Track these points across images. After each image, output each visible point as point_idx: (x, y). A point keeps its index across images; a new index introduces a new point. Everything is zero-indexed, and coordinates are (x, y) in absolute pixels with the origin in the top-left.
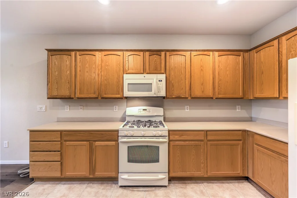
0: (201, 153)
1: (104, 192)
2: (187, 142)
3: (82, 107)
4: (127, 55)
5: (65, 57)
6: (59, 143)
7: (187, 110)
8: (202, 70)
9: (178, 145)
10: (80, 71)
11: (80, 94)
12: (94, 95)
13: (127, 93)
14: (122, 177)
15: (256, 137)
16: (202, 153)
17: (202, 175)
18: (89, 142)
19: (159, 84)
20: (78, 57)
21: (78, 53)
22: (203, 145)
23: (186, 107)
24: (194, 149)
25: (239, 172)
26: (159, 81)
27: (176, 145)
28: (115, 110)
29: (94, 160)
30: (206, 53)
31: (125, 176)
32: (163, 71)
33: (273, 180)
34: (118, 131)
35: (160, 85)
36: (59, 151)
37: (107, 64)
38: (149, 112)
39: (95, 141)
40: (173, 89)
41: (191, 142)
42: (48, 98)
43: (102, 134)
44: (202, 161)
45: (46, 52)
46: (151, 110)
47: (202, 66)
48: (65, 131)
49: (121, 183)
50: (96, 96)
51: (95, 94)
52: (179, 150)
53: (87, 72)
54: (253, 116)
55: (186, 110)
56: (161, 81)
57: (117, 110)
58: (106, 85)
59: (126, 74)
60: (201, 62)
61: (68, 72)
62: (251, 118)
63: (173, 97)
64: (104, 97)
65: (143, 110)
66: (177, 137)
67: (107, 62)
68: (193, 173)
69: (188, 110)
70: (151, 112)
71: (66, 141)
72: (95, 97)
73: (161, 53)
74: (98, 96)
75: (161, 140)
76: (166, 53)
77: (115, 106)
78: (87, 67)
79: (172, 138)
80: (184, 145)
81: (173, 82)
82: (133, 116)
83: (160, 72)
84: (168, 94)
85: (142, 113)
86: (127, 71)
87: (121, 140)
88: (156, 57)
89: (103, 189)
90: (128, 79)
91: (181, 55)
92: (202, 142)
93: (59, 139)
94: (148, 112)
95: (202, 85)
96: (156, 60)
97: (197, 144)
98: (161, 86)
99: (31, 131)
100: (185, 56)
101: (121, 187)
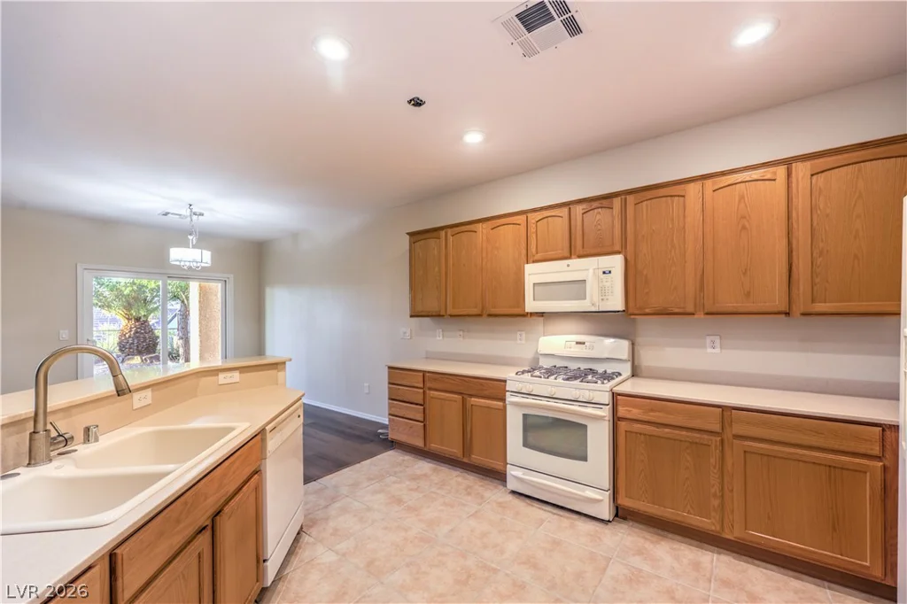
0: (712, 468)
1: (481, 490)
2: (667, 430)
3: (461, 333)
4: (534, 221)
5: (432, 242)
6: (421, 391)
7: (713, 351)
8: (744, 228)
9: (640, 434)
10: (453, 265)
11: (453, 308)
13: (531, 305)
14: (513, 473)
16: (715, 467)
17: (713, 528)
18: (460, 397)
19: (605, 280)
20: (451, 239)
21: (449, 231)
22: (716, 446)
23: (708, 340)
24: (688, 451)
25: (868, 564)
26: (604, 273)
27: (636, 433)
28: (519, 342)
29: (469, 429)
31: (519, 473)
32: (617, 247)
34: (505, 381)
35: (606, 284)
36: (421, 405)
37: (497, 245)
38: (592, 348)
39: (471, 396)
40: (646, 291)
41: (677, 432)
42: (411, 316)
43: (481, 385)
44: (713, 490)
45: (408, 236)
47: (743, 217)
48: (429, 372)
49: (511, 485)
50: (479, 313)
51: (476, 307)
52: (643, 445)
53: (464, 266)
55: (710, 350)
56: (610, 272)
57: (523, 342)
58: (495, 288)
59: (534, 262)
60: (742, 205)
61: (437, 269)
63: (647, 311)
65: (577, 343)
66: (635, 413)
67: (496, 242)
68: (684, 516)
69: (717, 350)
70: (595, 349)
71: (430, 389)
72: (476, 313)
73: (612, 203)
74: (482, 312)
75: (590, 410)
76: (626, 199)
77: (519, 333)
78: (464, 256)
79: (622, 411)
80: (659, 437)
81: (645, 273)
82: (552, 355)
83: (610, 250)
84: (631, 304)
85: (572, 350)
86: (534, 256)
87: (510, 398)
88: (599, 213)
89: (482, 486)
90: (535, 273)
91: (671, 196)
92: (713, 438)
93: (422, 386)
94: (587, 348)
95: (745, 274)
96: (599, 220)
97: (697, 441)
98: (608, 284)
99: (390, 368)
100: (683, 196)
101: (513, 492)
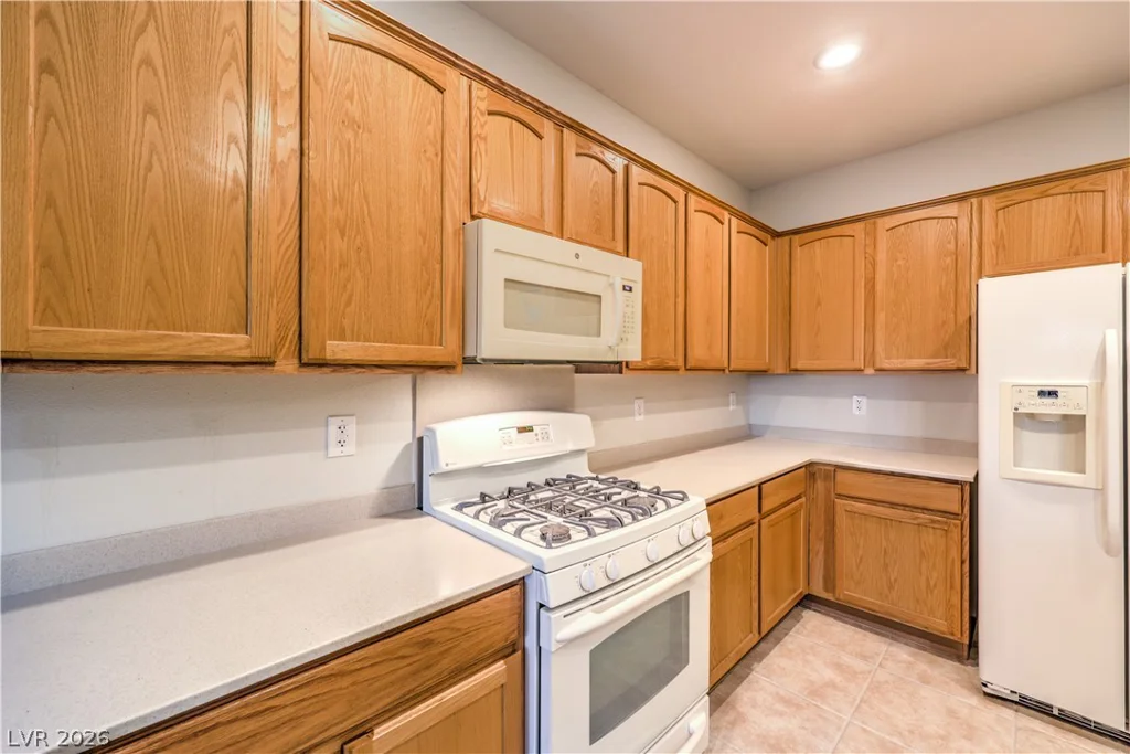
7: (640, 418)
8: (708, 268)
12: (242, 338)
15: (841, 475)
17: (755, 641)
23: (636, 404)
25: (801, 589)
30: (717, 210)
32: (621, 247)
33: (892, 579)
35: (626, 309)
37: (354, 109)
38: (546, 436)
39: (365, 726)
41: (736, 537)
46: (550, 429)
47: (708, 255)
53: (150, 109)
54: (753, 421)
55: (637, 418)
57: (350, 448)
58: (343, 265)
60: (707, 241)
62: (750, 426)
63: (648, 363)
64: (329, 355)
65: (520, 430)
67: (350, 97)
68: (740, 645)
69: (642, 417)
70: (552, 437)
72: (246, 354)
74: (276, 349)
76: (628, 167)
78: (147, 61)
80: (724, 555)
85: (514, 447)
86: (481, 203)
88: (597, 170)
91: (667, 195)
92: (754, 527)
94: (539, 437)
95: (708, 322)
96: (596, 183)
97: (746, 538)
98: (629, 311)
100: (676, 202)
